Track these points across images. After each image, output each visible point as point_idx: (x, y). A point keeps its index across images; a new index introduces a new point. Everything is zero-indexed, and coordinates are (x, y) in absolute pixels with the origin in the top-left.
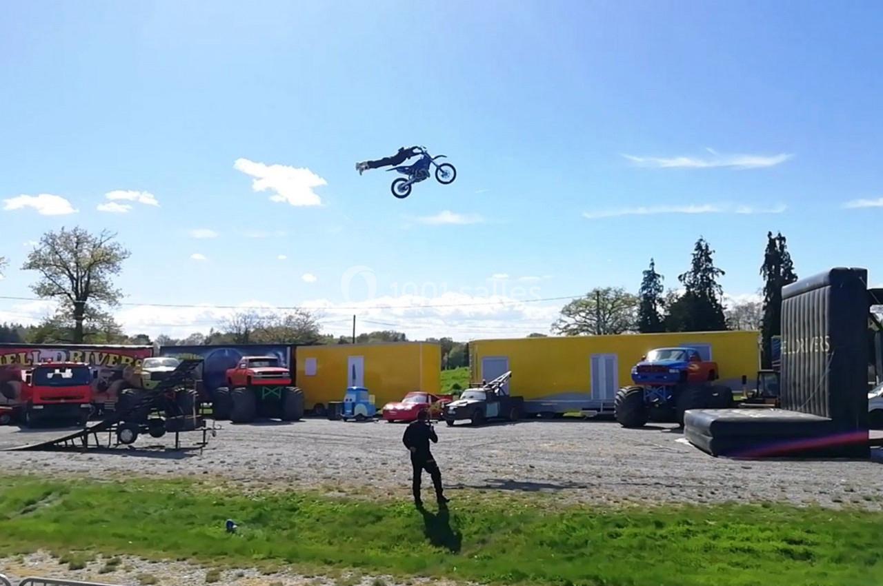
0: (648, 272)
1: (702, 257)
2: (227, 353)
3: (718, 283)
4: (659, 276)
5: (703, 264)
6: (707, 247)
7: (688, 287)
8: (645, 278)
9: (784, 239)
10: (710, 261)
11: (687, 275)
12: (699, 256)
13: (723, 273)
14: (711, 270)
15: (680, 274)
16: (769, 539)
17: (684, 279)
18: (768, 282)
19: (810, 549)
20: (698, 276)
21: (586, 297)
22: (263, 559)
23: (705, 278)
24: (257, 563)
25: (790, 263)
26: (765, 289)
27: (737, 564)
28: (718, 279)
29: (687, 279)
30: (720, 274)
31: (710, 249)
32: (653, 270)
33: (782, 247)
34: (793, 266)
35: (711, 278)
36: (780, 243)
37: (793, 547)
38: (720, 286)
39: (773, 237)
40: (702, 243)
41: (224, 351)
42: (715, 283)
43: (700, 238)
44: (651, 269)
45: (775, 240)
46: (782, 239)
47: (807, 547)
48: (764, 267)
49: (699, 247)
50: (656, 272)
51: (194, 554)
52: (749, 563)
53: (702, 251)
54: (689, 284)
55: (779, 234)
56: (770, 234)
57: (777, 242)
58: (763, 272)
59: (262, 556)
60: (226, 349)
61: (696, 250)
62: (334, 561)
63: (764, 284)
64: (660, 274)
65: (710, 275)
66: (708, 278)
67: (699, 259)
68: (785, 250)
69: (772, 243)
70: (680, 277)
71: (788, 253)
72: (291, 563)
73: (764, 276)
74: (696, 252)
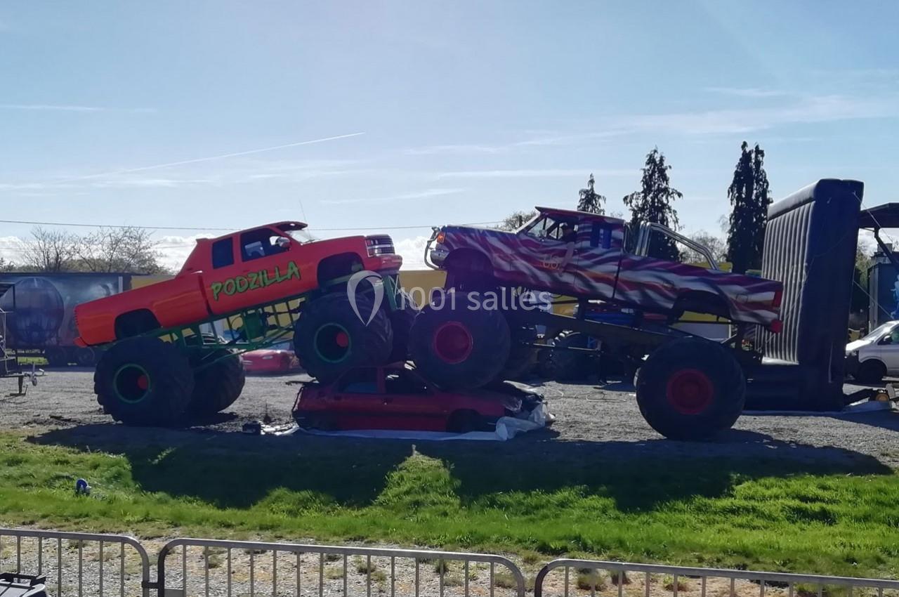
0: (586, 192)
1: (656, 172)
2: (36, 284)
3: (673, 208)
4: (599, 197)
5: (655, 183)
6: (662, 160)
7: (635, 213)
8: (582, 200)
9: (762, 153)
10: (665, 179)
11: (635, 197)
12: (650, 172)
13: (680, 195)
14: (666, 190)
15: (627, 195)
16: (777, 497)
17: (631, 202)
18: (737, 208)
19: (829, 507)
20: (649, 198)
21: (504, 224)
22: (139, 522)
23: (656, 200)
24: (132, 526)
25: (765, 184)
26: (732, 215)
27: (741, 526)
28: (673, 203)
29: (634, 202)
30: (676, 196)
31: (666, 164)
32: (592, 189)
33: (758, 163)
34: (769, 189)
35: (665, 202)
36: (756, 157)
37: (808, 505)
38: (675, 212)
39: (748, 150)
40: (656, 155)
41: (32, 280)
42: (669, 208)
43: (654, 148)
44: (589, 188)
45: (750, 152)
46: (759, 152)
47: (824, 505)
48: (732, 188)
49: (651, 160)
50: (596, 192)
51: (44, 517)
52: (755, 524)
53: (656, 165)
54: (636, 208)
55: (757, 147)
56: (745, 144)
57: (753, 156)
58: (731, 194)
59: (137, 518)
60: (35, 278)
61: (648, 164)
62: (234, 523)
63: (732, 209)
64: (602, 195)
65: (664, 198)
66: (661, 202)
67: (651, 176)
68: (762, 167)
69: (746, 157)
70: (625, 199)
71: (763, 171)
72: (176, 526)
73: (732, 200)
74: (648, 167)
